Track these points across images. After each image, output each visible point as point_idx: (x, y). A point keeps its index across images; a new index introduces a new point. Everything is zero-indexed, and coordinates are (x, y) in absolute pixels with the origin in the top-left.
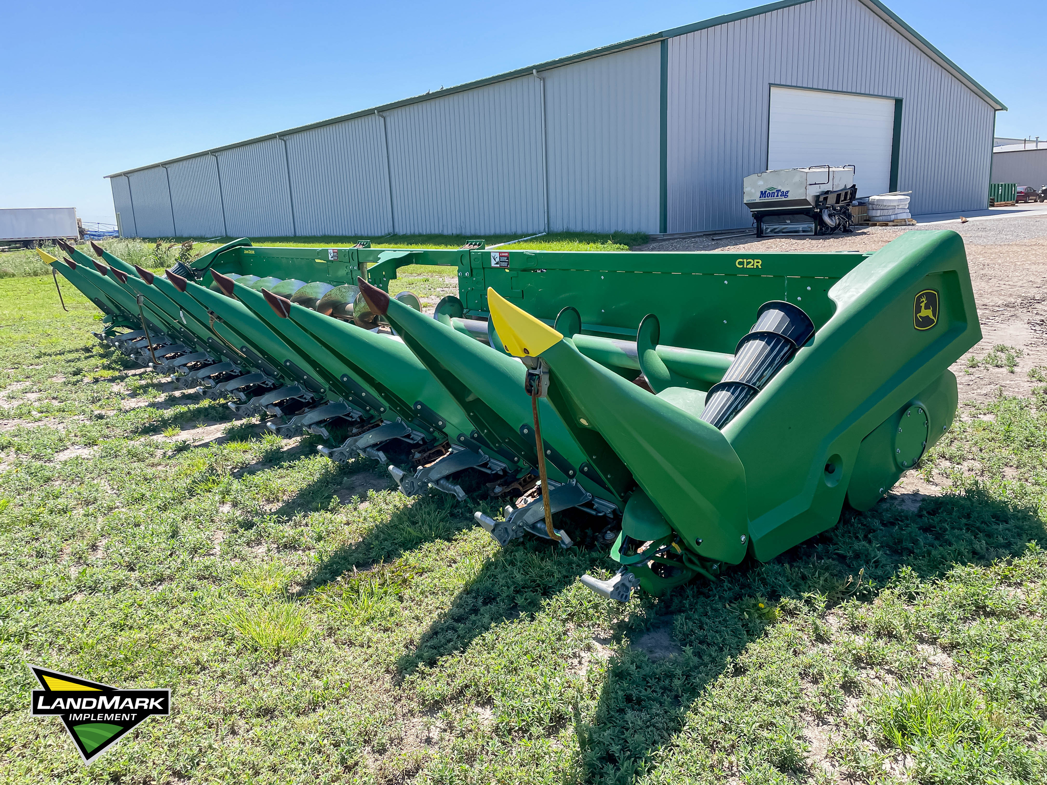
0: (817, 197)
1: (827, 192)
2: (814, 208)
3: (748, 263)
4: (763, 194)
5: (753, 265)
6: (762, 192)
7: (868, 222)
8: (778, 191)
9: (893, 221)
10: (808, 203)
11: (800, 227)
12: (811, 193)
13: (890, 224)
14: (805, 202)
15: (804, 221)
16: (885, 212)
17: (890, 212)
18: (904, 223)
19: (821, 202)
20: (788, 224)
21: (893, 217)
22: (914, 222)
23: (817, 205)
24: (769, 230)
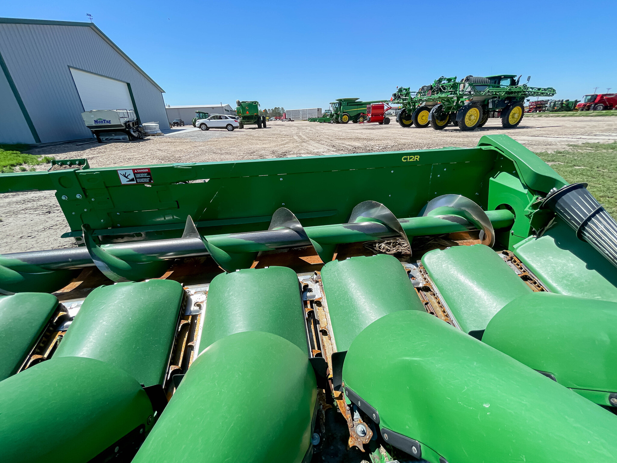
0: (125, 124)
1: (129, 122)
2: (125, 129)
3: (410, 158)
4: (96, 122)
5: (414, 159)
6: (95, 121)
7: (146, 134)
8: (104, 120)
9: (156, 134)
10: (122, 126)
11: (121, 137)
12: (122, 121)
13: (156, 135)
14: (121, 126)
15: (122, 135)
16: (152, 130)
17: (154, 130)
18: (159, 135)
19: (127, 126)
20: (114, 136)
21: (155, 132)
22: (163, 134)
23: (126, 128)
24: (104, 139)
